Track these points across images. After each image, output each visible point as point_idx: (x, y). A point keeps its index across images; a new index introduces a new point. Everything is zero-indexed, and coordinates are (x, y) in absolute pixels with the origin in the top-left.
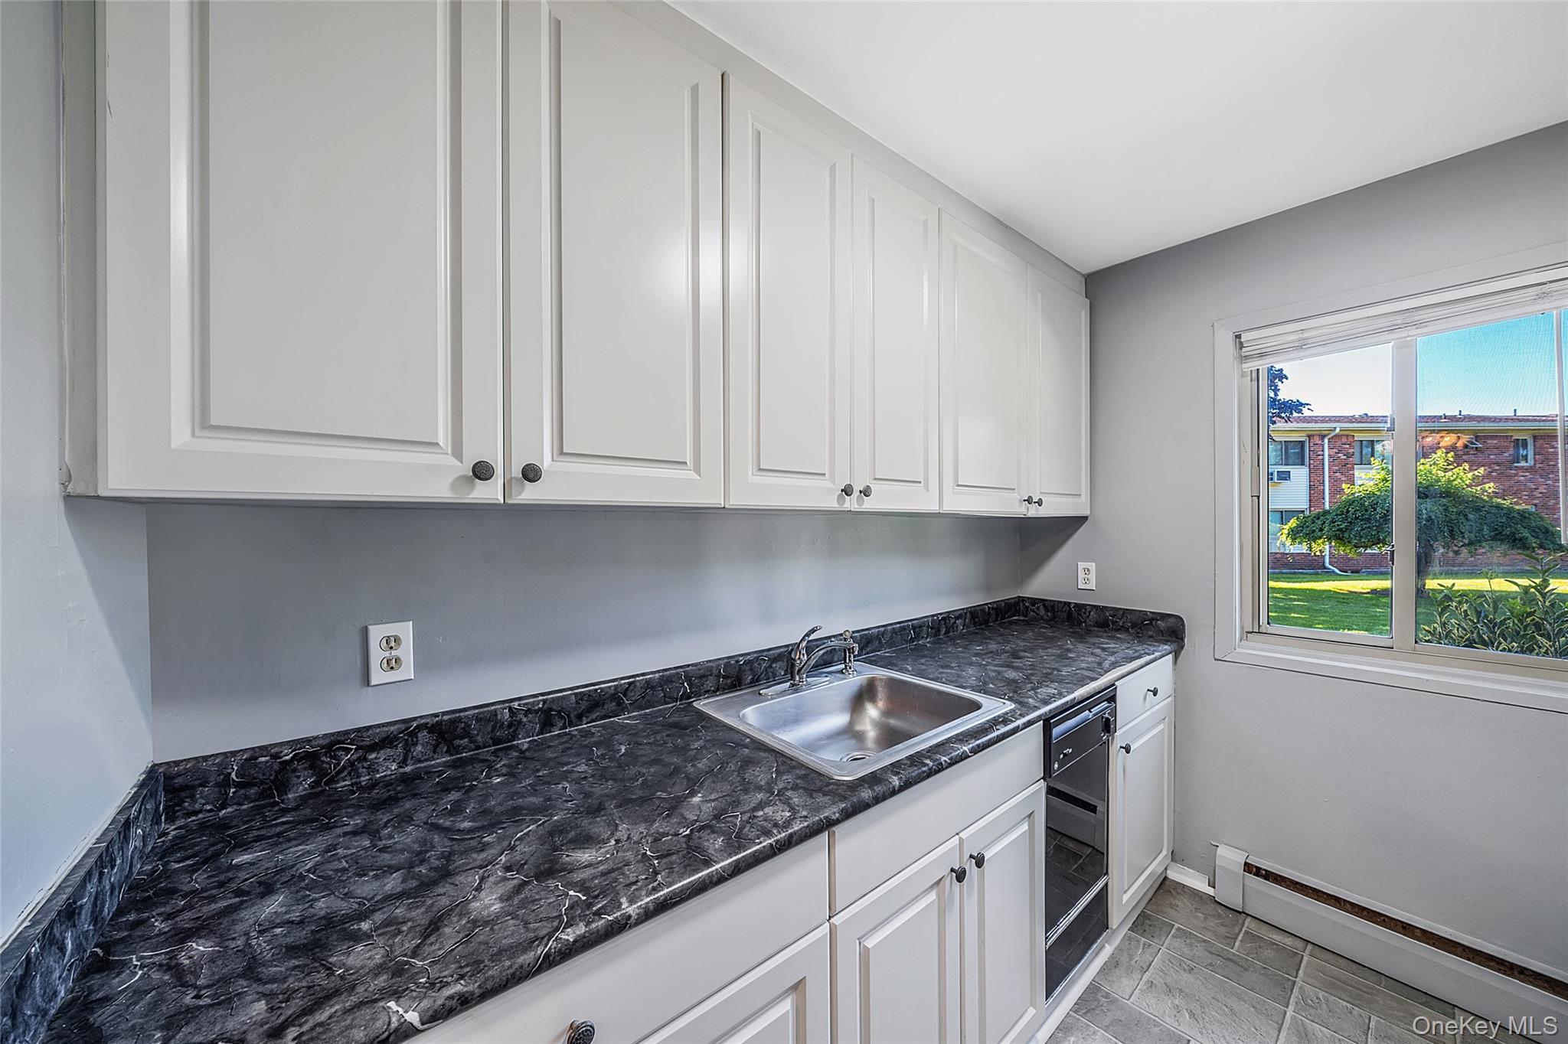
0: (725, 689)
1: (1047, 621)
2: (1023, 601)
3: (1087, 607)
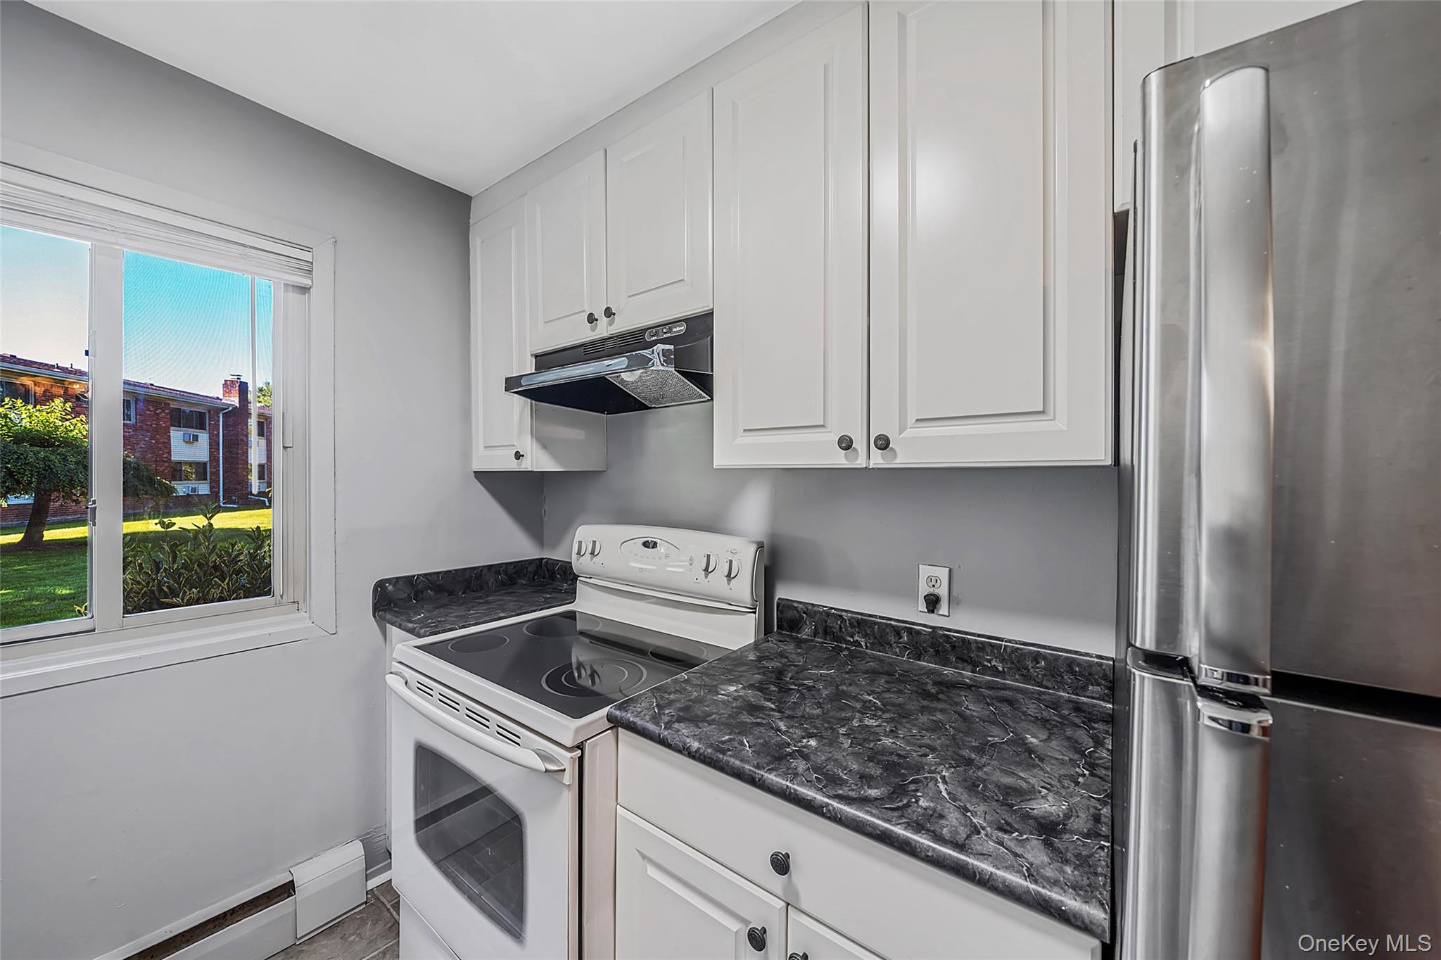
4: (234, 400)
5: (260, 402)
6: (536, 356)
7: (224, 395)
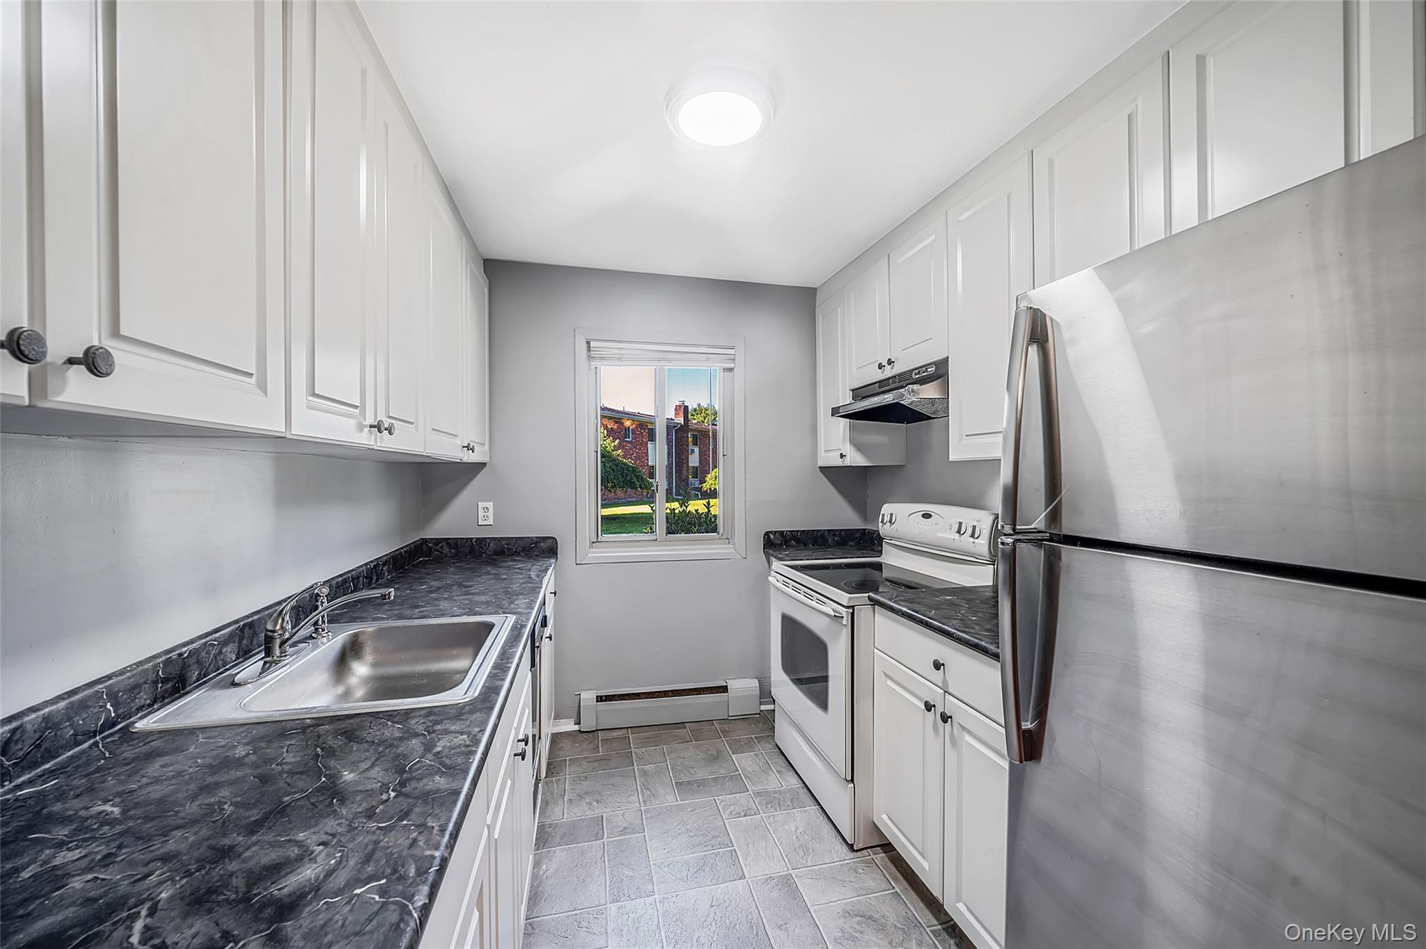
0: (164, 698)
1: (452, 557)
2: (426, 542)
3: (488, 540)
4: (681, 420)
5: (695, 419)
6: (853, 390)
7: (675, 417)
